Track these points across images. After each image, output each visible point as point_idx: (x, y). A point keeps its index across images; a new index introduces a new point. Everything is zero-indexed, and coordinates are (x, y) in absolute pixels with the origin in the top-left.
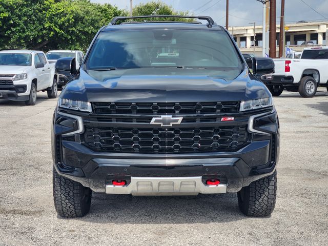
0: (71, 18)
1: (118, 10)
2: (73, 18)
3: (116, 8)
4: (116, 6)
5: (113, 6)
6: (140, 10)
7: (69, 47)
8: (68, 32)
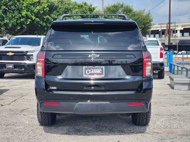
0: (46, 7)
1: (93, 6)
2: (47, 7)
3: (91, 5)
4: (91, 4)
5: (88, 4)
6: (109, 9)
7: (45, 34)
8: (43, 20)
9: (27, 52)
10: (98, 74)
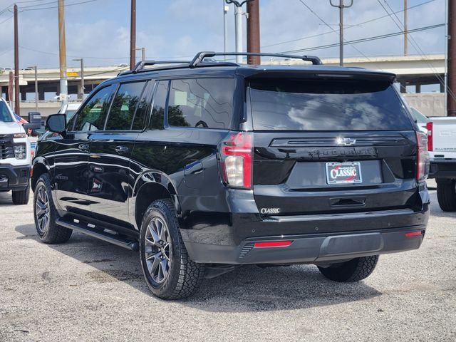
9: (12, 136)
10: (351, 178)
